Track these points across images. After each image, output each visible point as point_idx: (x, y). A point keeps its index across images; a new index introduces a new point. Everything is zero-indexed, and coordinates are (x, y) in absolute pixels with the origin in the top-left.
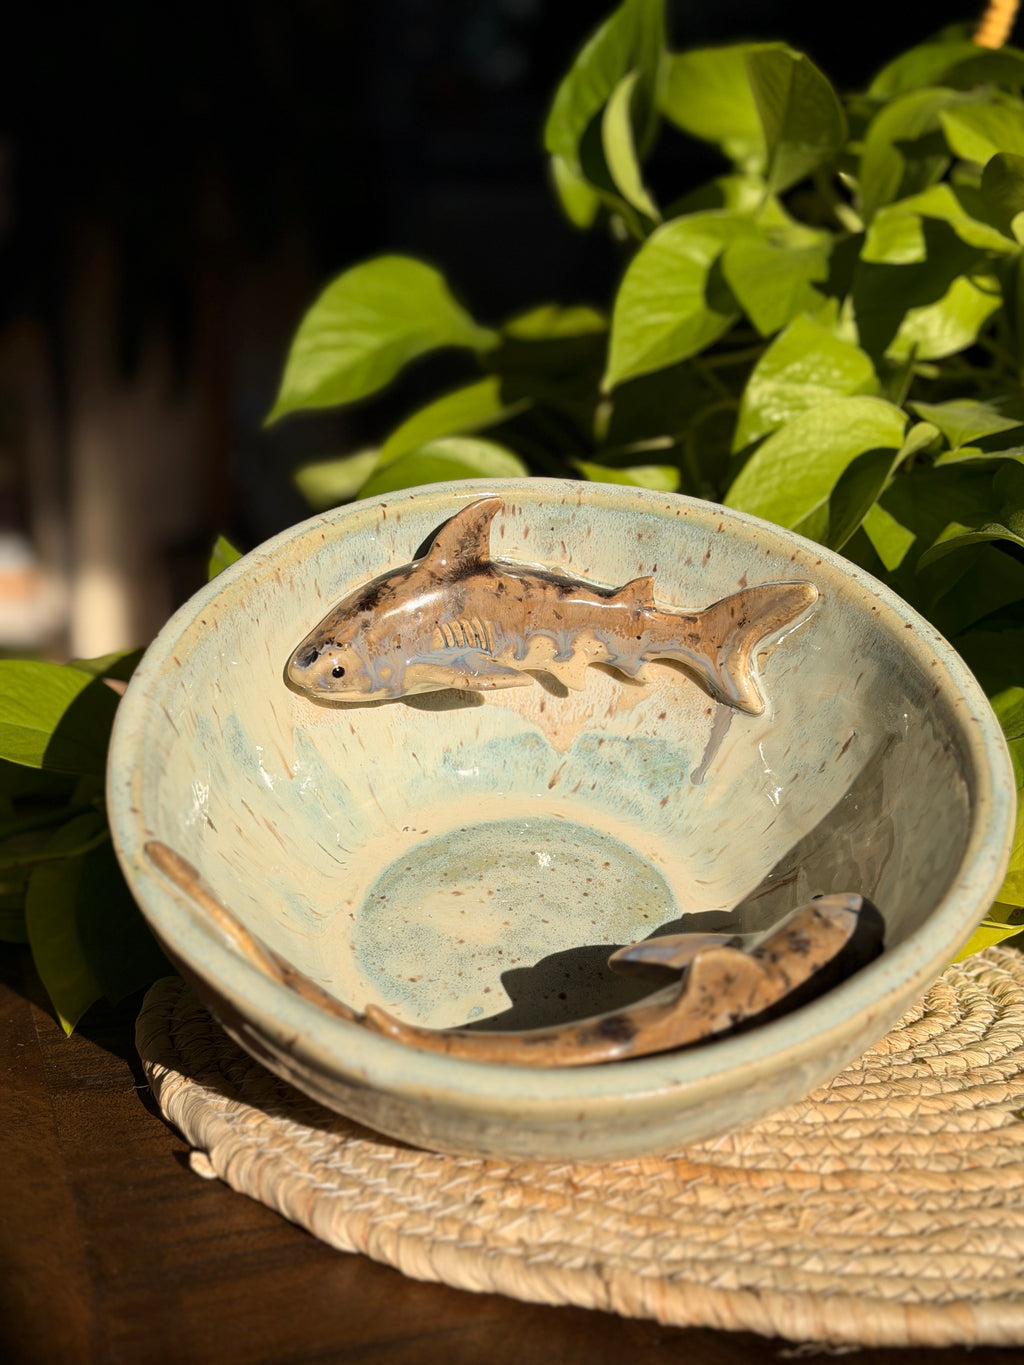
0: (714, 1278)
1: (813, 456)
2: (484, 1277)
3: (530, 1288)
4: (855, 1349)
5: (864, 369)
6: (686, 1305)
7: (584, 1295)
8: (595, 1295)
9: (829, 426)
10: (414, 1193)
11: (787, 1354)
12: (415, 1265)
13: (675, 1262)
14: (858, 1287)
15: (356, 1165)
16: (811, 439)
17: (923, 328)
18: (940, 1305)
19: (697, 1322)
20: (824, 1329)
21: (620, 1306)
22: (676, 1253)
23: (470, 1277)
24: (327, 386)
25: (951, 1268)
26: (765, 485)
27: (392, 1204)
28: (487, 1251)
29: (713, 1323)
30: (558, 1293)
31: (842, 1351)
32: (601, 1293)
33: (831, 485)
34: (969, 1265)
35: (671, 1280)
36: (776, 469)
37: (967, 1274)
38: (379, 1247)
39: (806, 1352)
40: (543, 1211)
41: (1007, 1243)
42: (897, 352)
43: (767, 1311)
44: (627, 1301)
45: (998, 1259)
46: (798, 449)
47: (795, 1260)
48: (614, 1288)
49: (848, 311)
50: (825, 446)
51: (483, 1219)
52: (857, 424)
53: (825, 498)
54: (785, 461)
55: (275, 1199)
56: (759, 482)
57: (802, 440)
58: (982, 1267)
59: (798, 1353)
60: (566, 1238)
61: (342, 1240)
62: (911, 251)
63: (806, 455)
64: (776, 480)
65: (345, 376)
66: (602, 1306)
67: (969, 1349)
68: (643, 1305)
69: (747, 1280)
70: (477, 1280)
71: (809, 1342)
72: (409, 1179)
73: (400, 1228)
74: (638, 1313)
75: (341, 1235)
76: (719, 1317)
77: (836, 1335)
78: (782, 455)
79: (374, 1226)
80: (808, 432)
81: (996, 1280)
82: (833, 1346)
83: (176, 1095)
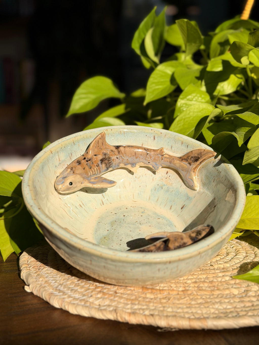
0: (144, 312)
1: (191, 118)
2: (88, 313)
3: (99, 315)
4: (177, 330)
5: (208, 97)
6: (135, 318)
7: (111, 317)
8: (113, 316)
9: (195, 110)
10: (76, 294)
11: (159, 330)
12: (73, 310)
13: (136, 309)
14: (180, 314)
15: (64, 288)
16: (191, 114)
17: (223, 87)
18: (199, 319)
19: (138, 323)
20: (169, 324)
21: (120, 319)
22: (136, 307)
23: (85, 313)
25: (204, 311)
26: (179, 125)
27: (70, 297)
28: (89, 308)
29: (142, 323)
30: (105, 316)
31: (174, 330)
32: (115, 316)
33: (195, 125)
34: (209, 310)
35: (134, 313)
36: (183, 121)
37: (209, 312)
38: (64, 306)
39: (165, 330)
40: (106, 298)
41: (221, 306)
42: (216, 93)
43: (155, 320)
44: (121, 318)
45: (217, 309)
46: (188, 116)
47: (165, 309)
48: (118, 314)
49: (203, 83)
50: (194, 115)
51: (91, 300)
52: (202, 110)
53: (194, 128)
54: (184, 119)
55: (42, 295)
56: (178, 124)
57: (189, 114)
58: (212, 311)
59: (162, 331)
60: (110, 304)
61: (56, 305)
62: (219, 68)
63: (190, 117)
64: (182, 124)
65: (86, 105)
66: (116, 319)
67: (206, 330)
68: (125, 319)
69: (152, 313)
70: (86, 313)
71: (165, 328)
72: (75, 291)
73: (71, 302)
74: (124, 321)
75: (56, 304)
76: (143, 321)
77: (172, 326)
78: (183, 118)
79: (64, 301)
80: (190, 112)
81: (215, 314)
82: (172, 329)
83: (24, 273)
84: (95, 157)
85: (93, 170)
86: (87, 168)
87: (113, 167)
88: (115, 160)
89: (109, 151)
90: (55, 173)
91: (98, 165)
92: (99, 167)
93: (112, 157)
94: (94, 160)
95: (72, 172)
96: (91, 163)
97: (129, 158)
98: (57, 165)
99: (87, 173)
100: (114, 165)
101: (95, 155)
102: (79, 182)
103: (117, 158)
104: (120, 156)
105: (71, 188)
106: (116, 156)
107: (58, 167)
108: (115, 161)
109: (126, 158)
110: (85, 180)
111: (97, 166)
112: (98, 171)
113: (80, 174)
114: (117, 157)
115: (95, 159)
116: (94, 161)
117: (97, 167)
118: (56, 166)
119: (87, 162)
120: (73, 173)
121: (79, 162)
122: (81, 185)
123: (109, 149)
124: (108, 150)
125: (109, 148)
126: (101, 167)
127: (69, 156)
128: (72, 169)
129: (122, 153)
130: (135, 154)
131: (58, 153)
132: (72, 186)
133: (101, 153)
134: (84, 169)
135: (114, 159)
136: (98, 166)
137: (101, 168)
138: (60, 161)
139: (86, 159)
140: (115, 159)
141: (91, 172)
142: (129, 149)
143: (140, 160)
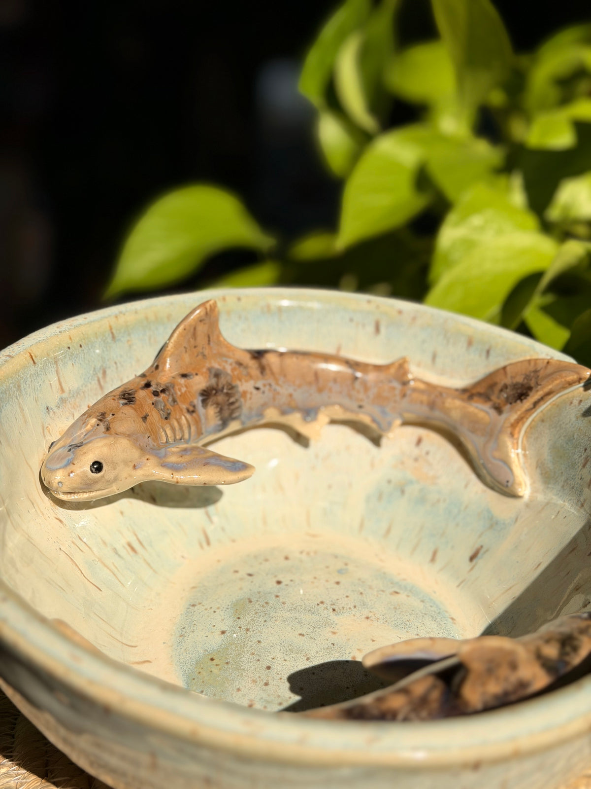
84: (182, 381)
85: (176, 424)
86: (155, 416)
87: (243, 418)
88: (248, 396)
89: (231, 364)
90: (46, 431)
91: (191, 409)
92: (194, 415)
93: (240, 383)
94: (180, 390)
95: (102, 427)
96: (170, 399)
97: (295, 390)
98: (52, 405)
99: (153, 434)
100: (245, 410)
101: (184, 376)
102: (126, 463)
103: (257, 389)
104: (265, 382)
105: (96, 482)
106: (252, 383)
107: (54, 413)
108: (250, 399)
109: (284, 390)
110: (148, 457)
111: (188, 411)
112: (193, 428)
113: (129, 436)
114: (257, 386)
115: (184, 390)
116: (179, 393)
117: (188, 416)
118: (47, 408)
119: (155, 398)
120: (104, 433)
121: (128, 397)
122: (133, 472)
123: (229, 357)
124: (226, 362)
125: (231, 354)
126: (203, 418)
127: (96, 379)
128: (102, 417)
129: (273, 373)
130: (314, 379)
131: (56, 362)
132: (103, 476)
133: (204, 370)
134: (145, 418)
136: (193, 412)
137: (203, 421)
138: (63, 391)
139: (153, 388)
140: (251, 393)
141: (169, 432)
142: (296, 359)
143: (330, 397)
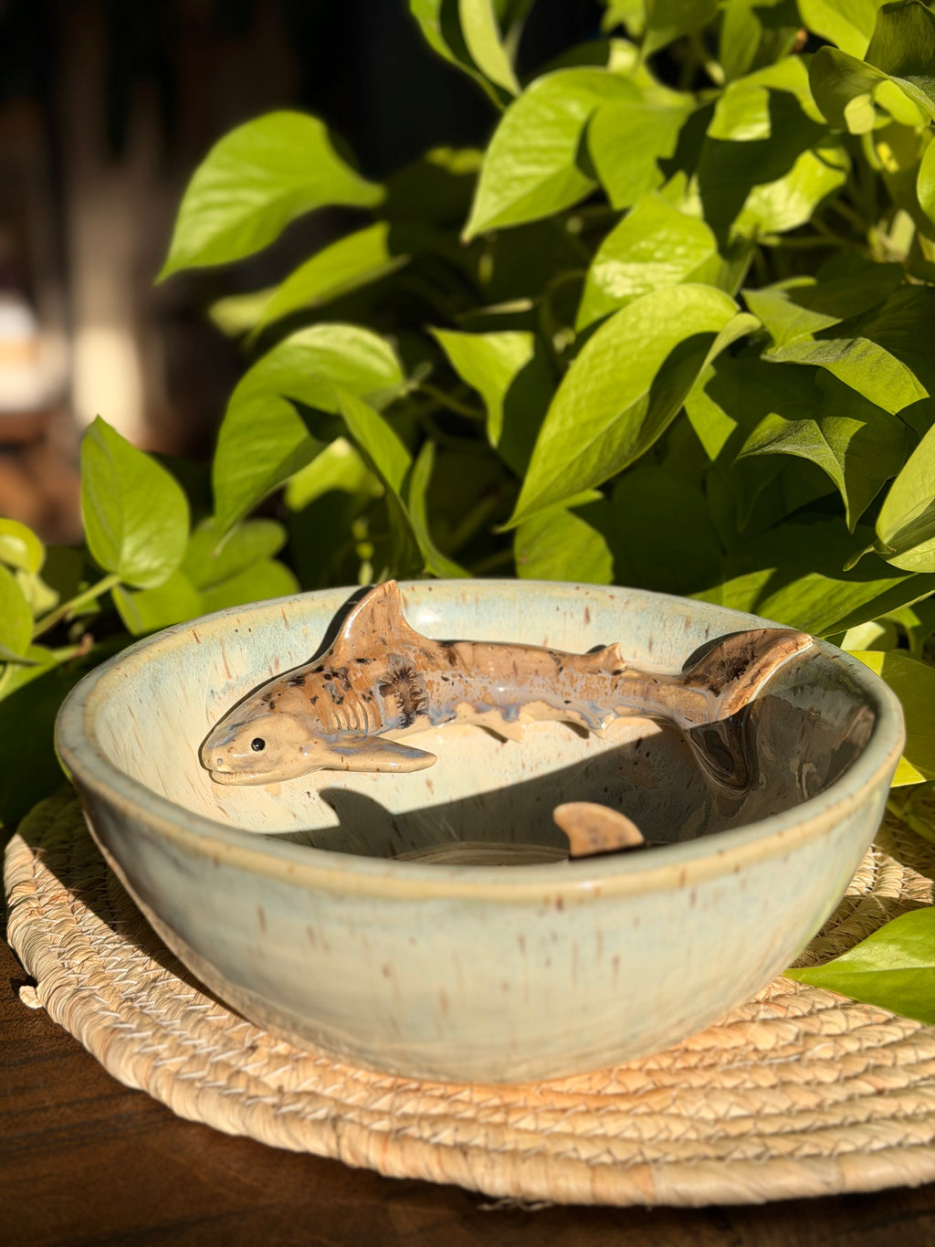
0: (435, 1135)
1: (644, 343)
2: (239, 1124)
3: (274, 1136)
4: (548, 1205)
5: (705, 247)
6: (403, 1161)
7: (318, 1144)
8: (328, 1146)
9: (659, 313)
10: (200, 1036)
11: (486, 1207)
12: (184, 1106)
13: (405, 1117)
14: (559, 1148)
16: (643, 326)
17: (768, 203)
18: (626, 1167)
19: (412, 1175)
20: (519, 1188)
21: (348, 1158)
22: (409, 1107)
23: (228, 1122)
24: (215, 243)
25: (649, 1129)
26: (598, 372)
27: (177, 1048)
28: (245, 1101)
29: (427, 1177)
30: (297, 1141)
31: (537, 1207)
32: (333, 1145)
33: (654, 369)
34: (667, 1128)
35: (396, 1137)
36: (611, 354)
37: (663, 1136)
39: (506, 1205)
40: (305, 1060)
41: (708, 1105)
42: (741, 227)
43: (471, 1168)
44: (354, 1154)
45: (695, 1122)
46: (629, 335)
47: (512, 1119)
48: (344, 1142)
49: (694, 186)
50: (656, 332)
51: (252, 1066)
52: (687, 310)
53: (645, 389)
54: (617, 348)
56: (592, 369)
57: (634, 327)
58: (678, 1129)
59: (497, 1206)
60: (319, 1089)
62: (757, 127)
63: (637, 341)
64: (608, 367)
65: (232, 233)
66: (335, 1155)
67: (650, 1209)
68: (367, 1158)
69: (461, 1138)
70: (233, 1126)
71: (507, 1197)
73: (178, 1072)
74: (363, 1164)
76: (430, 1173)
77: (531, 1194)
78: (615, 341)
80: (640, 319)
81: (688, 1141)
82: (529, 1204)
84: (359, 666)
85: (350, 710)
86: (325, 699)
87: (430, 712)
88: (435, 687)
89: (415, 652)
90: (209, 714)
91: (368, 695)
92: (371, 702)
93: (424, 672)
94: (355, 675)
95: (267, 706)
96: (344, 684)
97: (490, 683)
98: (217, 690)
99: (323, 716)
100: (432, 704)
101: (360, 661)
102: (291, 744)
103: (446, 679)
104: (454, 672)
106: (439, 673)
107: (220, 698)
108: (437, 690)
110: (316, 740)
111: (364, 697)
112: (370, 717)
113: (295, 716)
114: (445, 676)
115: (359, 675)
116: (354, 678)
117: (364, 703)
118: (212, 692)
119: (327, 681)
121: (298, 681)
122: (299, 756)
123: (414, 645)
124: (409, 649)
125: (415, 641)
126: (381, 706)
127: (268, 668)
128: (267, 697)
129: (464, 664)
130: (512, 670)
131: (222, 643)
132: (265, 755)
133: (384, 656)
134: (314, 700)
135: (431, 683)
136: (370, 699)
137: (382, 710)
138: (230, 677)
139: (324, 672)
140: (438, 684)
141: (342, 718)
142: (490, 649)
143: (531, 692)
